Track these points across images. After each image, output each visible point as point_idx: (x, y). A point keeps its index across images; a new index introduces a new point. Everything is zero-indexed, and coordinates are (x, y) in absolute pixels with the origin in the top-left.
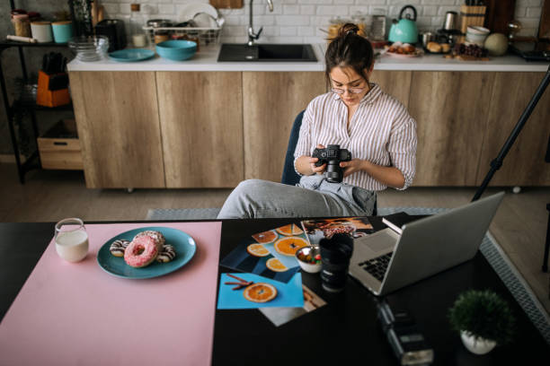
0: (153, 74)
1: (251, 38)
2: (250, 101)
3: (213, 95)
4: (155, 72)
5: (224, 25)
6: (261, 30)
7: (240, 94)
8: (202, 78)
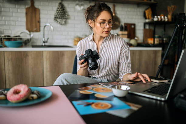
0: (3, 52)
1: (44, 42)
2: (46, 63)
3: (30, 61)
4: (4, 52)
5: (33, 37)
6: (48, 39)
7: (42, 61)
8: (26, 54)
